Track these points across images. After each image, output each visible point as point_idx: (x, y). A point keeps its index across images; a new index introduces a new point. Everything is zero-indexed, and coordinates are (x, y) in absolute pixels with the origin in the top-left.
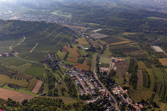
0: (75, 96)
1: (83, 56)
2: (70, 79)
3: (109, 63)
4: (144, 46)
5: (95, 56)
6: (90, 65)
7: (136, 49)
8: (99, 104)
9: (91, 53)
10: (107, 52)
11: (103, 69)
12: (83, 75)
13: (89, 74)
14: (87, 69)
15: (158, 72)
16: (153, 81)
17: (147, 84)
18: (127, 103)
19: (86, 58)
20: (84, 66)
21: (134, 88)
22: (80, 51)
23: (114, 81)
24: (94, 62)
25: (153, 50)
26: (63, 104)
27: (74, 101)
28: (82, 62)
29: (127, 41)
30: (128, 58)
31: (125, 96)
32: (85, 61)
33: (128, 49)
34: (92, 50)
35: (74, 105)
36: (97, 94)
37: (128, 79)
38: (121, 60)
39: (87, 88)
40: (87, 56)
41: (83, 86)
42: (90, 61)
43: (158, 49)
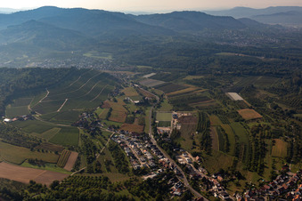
0: (126, 171)
1: (133, 113)
2: (116, 147)
3: (169, 120)
4: (216, 93)
5: (149, 111)
6: (143, 124)
7: (205, 99)
8: (160, 179)
9: (143, 108)
10: (166, 104)
11: (162, 129)
12: (135, 139)
13: (142, 137)
14: (139, 131)
15: (239, 128)
16: (232, 142)
17: (225, 147)
18: (200, 176)
19: (138, 115)
20: (136, 127)
21: (208, 154)
22: (128, 105)
23: (180, 146)
24: (149, 120)
25: (228, 98)
26: (110, 183)
27: (126, 178)
28: (131, 121)
29: (192, 88)
30: (195, 111)
31: (197, 166)
32: (136, 120)
33: (194, 99)
34: (145, 103)
35: (125, 184)
36: (157, 165)
37: (198, 142)
38: (186, 115)
39: (142, 159)
40: (138, 112)
41: (136, 155)
42: (143, 119)
43: (236, 96)
